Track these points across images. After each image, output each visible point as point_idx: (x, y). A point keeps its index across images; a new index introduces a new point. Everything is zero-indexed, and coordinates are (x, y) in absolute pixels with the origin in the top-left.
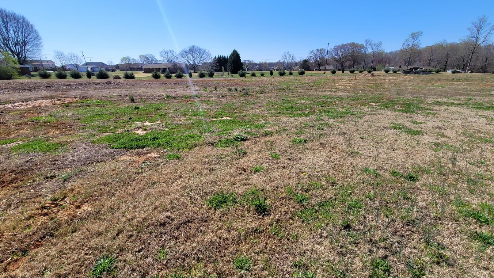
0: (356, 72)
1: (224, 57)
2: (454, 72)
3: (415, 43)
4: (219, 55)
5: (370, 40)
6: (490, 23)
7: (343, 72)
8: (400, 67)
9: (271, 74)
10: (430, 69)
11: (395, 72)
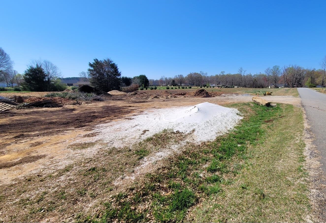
2: (238, 87)
5: (202, 71)
6: (244, 70)
8: (218, 85)
10: (229, 86)
11: (221, 87)
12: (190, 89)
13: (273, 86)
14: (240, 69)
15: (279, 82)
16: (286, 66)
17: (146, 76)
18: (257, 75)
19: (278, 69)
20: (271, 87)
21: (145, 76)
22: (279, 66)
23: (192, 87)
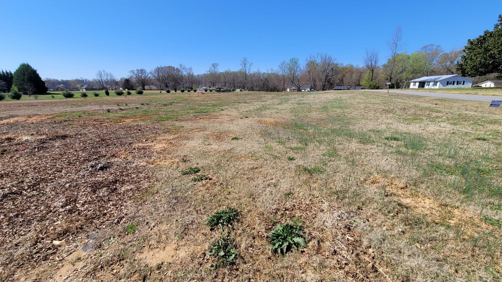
0: (185, 91)
2: (241, 91)
3: (216, 71)
5: (183, 65)
6: (249, 62)
7: (176, 91)
8: (210, 87)
9: (107, 94)
10: (229, 89)
11: (211, 91)
13: (294, 88)
14: (243, 60)
19: (296, 63)
20: (290, 89)
22: (298, 59)
23: (146, 92)
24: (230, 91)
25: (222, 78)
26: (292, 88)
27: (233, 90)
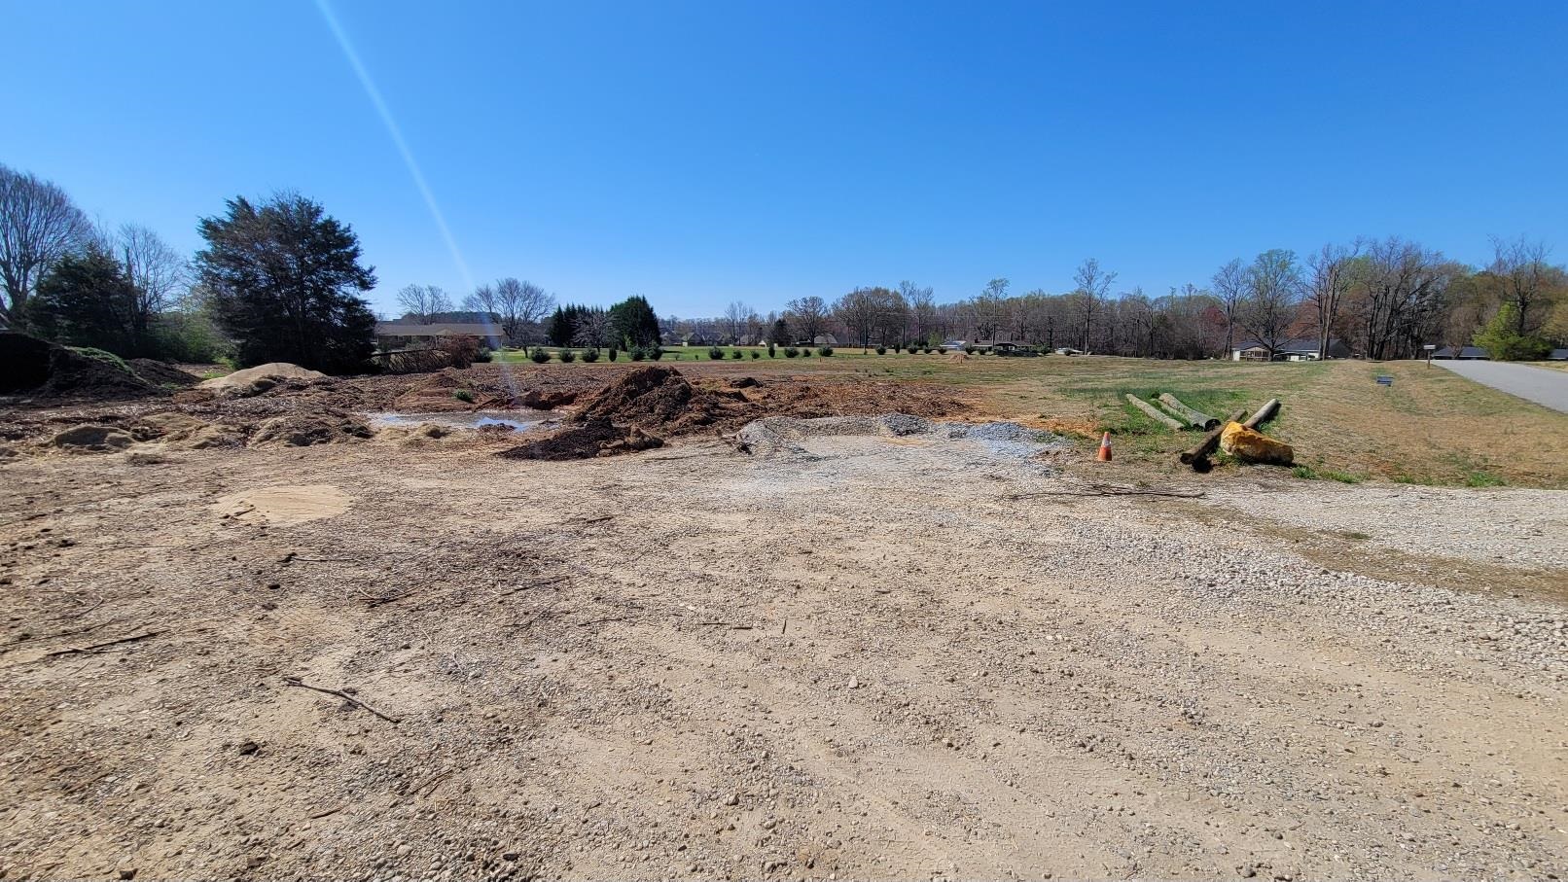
0: (919, 352)
1: (584, 309)
2: (1068, 353)
4: (571, 305)
5: (910, 283)
6: (1103, 273)
7: (897, 351)
8: (976, 342)
10: (1032, 347)
11: (982, 352)
12: (826, 361)
13: (1257, 349)
14: (1084, 266)
15: (1294, 331)
16: (1334, 247)
17: (647, 299)
18: (1171, 299)
19: (1284, 266)
20: (1242, 353)
21: (644, 301)
22: (1292, 253)
23: (836, 351)
24: (1034, 354)
25: (1016, 317)
26: (1253, 349)
27: (1045, 352)
